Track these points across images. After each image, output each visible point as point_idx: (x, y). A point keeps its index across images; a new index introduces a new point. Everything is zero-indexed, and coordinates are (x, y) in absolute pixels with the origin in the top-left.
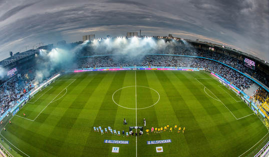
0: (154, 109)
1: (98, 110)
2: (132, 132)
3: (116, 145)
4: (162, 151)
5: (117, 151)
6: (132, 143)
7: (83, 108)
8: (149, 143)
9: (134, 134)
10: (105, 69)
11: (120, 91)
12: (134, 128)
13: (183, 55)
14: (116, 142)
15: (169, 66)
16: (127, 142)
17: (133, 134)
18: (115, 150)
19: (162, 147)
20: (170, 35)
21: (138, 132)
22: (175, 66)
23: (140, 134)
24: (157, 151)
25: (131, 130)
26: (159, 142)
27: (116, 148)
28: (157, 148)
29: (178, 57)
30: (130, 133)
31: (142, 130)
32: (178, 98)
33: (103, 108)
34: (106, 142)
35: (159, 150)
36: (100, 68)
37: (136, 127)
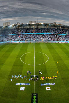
0: (45, 65)
1: (12, 66)
2: (32, 78)
3: (23, 86)
4: (50, 89)
5: (23, 90)
6: (32, 84)
7: (3, 65)
8: (42, 85)
9: (34, 80)
10: (17, 42)
11: (25, 55)
12: (33, 76)
13: (62, 34)
14: (23, 84)
15: (54, 40)
16: (29, 85)
17: (32, 80)
18: (23, 89)
19: (50, 87)
20: (54, 22)
21: (36, 78)
22: (58, 40)
23: (37, 80)
24: (47, 90)
25: (31, 77)
26: (48, 84)
27: (23, 88)
28: (47, 88)
29: (60, 35)
30: (31, 79)
31: (38, 77)
32: (59, 59)
33: (15, 64)
34: (17, 84)
35: (48, 89)
36: (14, 41)
37: (35, 76)
